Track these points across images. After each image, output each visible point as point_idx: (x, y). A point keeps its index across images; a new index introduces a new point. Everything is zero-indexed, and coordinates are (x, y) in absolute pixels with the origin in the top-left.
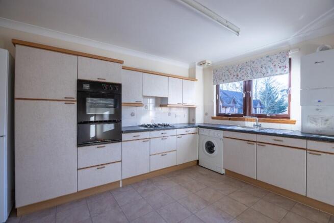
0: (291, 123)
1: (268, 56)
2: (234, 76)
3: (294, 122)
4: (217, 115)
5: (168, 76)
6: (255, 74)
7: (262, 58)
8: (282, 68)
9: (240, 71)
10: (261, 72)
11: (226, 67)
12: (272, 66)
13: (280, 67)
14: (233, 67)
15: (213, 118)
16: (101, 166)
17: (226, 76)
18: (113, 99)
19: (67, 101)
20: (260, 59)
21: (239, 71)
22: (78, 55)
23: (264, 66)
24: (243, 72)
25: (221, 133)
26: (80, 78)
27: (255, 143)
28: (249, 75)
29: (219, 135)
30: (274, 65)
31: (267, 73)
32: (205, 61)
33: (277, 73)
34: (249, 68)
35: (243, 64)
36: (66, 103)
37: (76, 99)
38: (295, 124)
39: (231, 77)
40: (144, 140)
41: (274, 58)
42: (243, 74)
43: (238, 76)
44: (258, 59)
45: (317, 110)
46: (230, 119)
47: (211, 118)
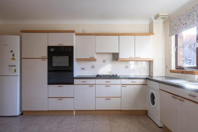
2: (184, 25)
5: (118, 35)
11: (178, 16)
14: (183, 16)
16: (61, 98)
17: (178, 26)
18: (68, 57)
19: (43, 58)
21: (187, 19)
22: (48, 32)
24: (190, 19)
26: (49, 45)
32: (159, 14)
34: (195, 13)
35: (191, 10)
36: (42, 60)
37: (47, 58)
40: (91, 85)
43: (186, 24)
47: (170, 71)
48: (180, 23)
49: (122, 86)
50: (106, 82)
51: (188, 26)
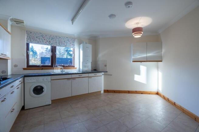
1: (67, 38)
2: (47, 41)
3: (76, 68)
6: (61, 44)
7: (64, 37)
8: (73, 45)
9: (52, 40)
11: (41, 33)
14: (46, 36)
28: (58, 44)
29: (48, 79)
30: (70, 42)
31: (67, 45)
34: (57, 39)
35: (54, 36)
39: (45, 41)
41: (70, 39)
42: (54, 42)
43: (50, 42)
44: (62, 37)
45: (86, 63)
46: (42, 69)
47: (23, 69)
48: (43, 39)
49: (17, 89)
50: (11, 87)
51: (52, 44)
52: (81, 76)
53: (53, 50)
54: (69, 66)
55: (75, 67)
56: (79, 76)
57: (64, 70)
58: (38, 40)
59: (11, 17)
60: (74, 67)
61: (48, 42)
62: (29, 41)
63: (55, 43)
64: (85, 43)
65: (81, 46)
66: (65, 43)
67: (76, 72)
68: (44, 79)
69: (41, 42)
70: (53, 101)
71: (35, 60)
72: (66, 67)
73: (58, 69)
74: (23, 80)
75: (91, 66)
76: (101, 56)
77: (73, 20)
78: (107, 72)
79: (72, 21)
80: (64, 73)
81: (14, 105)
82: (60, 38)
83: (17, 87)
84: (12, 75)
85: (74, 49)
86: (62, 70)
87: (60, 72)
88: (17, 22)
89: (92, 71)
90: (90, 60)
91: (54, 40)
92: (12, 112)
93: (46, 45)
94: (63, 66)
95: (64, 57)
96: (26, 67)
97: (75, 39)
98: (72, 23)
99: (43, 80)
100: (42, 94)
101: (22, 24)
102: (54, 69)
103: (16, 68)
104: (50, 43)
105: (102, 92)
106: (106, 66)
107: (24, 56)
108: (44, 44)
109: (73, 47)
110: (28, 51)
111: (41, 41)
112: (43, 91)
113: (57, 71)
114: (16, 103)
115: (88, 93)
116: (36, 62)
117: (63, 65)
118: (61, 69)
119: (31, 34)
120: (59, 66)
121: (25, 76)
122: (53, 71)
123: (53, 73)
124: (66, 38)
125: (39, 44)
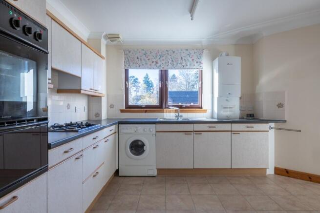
0: (203, 112)
1: (187, 50)
3: (205, 111)
4: (126, 108)
6: (175, 64)
7: (182, 50)
8: (198, 63)
9: (160, 58)
10: (181, 63)
11: (143, 50)
12: (191, 60)
13: (197, 62)
14: (151, 53)
15: (122, 111)
17: (142, 60)
20: (180, 51)
21: (158, 58)
23: (183, 58)
24: (163, 60)
25: (153, 127)
27: (192, 133)
28: (170, 65)
30: (192, 59)
31: (187, 65)
33: (194, 67)
34: (169, 57)
35: (163, 51)
38: (206, 112)
39: (149, 63)
41: (192, 52)
42: (163, 62)
43: (157, 63)
44: (178, 50)
45: (227, 100)
46: (146, 112)
47: (120, 111)
48: (146, 59)
49: (106, 141)
50: (94, 139)
51: (160, 66)
52: (215, 127)
53: (164, 77)
54: (191, 107)
55: (204, 108)
56: (210, 127)
57: (180, 114)
58: (139, 62)
59: (104, 34)
60: (202, 108)
61: (154, 63)
62: (127, 65)
63: (166, 63)
64: (224, 54)
65: (216, 62)
66: (184, 61)
67: (204, 119)
68: (146, 130)
69: (143, 65)
70: (161, 171)
71: (150, 97)
72: (186, 107)
73: (170, 112)
74: (117, 128)
75: (241, 107)
76: (266, 81)
77: (192, 10)
78: (285, 121)
79: (190, 13)
80: (180, 120)
81: (100, 166)
82: (174, 52)
83: (106, 140)
84: (108, 119)
85: (202, 71)
86: (177, 114)
87: (174, 118)
88: (112, 39)
89: (243, 118)
90: (237, 92)
91: (163, 58)
92: (94, 176)
93: (150, 68)
94: (181, 107)
95: (194, 90)
96: (124, 108)
97: (203, 50)
98: (192, 16)
99: (144, 130)
100: (143, 154)
101: (118, 40)
102: (163, 112)
103: (112, 109)
104: (158, 65)
105: (270, 171)
106: (280, 106)
107: (122, 90)
108: (148, 68)
109: (199, 67)
110: (127, 83)
111: (144, 62)
112: (143, 151)
113: (169, 115)
114: (103, 163)
115: (231, 168)
116: (151, 100)
117: (180, 104)
118: (176, 111)
119: (129, 54)
120: (173, 106)
121: (120, 123)
122: (163, 115)
123: (161, 120)
124: (184, 51)
125: (141, 69)
